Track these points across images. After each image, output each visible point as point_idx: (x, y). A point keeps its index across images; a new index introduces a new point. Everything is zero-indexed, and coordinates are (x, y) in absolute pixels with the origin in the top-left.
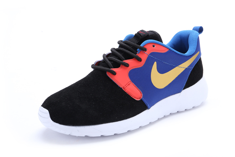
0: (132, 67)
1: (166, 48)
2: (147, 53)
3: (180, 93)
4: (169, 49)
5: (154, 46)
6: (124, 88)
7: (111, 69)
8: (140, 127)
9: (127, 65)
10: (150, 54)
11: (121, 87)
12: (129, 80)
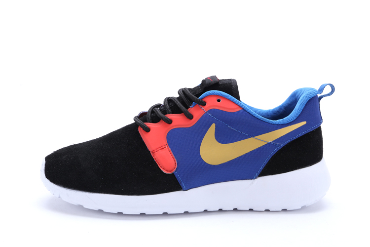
0: (175, 126)
1: (238, 106)
2: (205, 109)
3: (253, 180)
4: (243, 109)
5: (219, 101)
6: (153, 153)
7: (145, 123)
8: (164, 213)
9: (169, 122)
10: (208, 111)
11: (150, 150)
12: (165, 142)
